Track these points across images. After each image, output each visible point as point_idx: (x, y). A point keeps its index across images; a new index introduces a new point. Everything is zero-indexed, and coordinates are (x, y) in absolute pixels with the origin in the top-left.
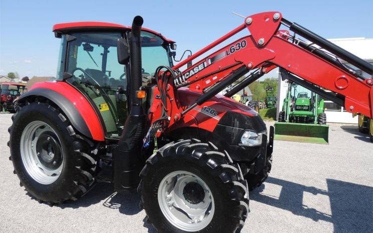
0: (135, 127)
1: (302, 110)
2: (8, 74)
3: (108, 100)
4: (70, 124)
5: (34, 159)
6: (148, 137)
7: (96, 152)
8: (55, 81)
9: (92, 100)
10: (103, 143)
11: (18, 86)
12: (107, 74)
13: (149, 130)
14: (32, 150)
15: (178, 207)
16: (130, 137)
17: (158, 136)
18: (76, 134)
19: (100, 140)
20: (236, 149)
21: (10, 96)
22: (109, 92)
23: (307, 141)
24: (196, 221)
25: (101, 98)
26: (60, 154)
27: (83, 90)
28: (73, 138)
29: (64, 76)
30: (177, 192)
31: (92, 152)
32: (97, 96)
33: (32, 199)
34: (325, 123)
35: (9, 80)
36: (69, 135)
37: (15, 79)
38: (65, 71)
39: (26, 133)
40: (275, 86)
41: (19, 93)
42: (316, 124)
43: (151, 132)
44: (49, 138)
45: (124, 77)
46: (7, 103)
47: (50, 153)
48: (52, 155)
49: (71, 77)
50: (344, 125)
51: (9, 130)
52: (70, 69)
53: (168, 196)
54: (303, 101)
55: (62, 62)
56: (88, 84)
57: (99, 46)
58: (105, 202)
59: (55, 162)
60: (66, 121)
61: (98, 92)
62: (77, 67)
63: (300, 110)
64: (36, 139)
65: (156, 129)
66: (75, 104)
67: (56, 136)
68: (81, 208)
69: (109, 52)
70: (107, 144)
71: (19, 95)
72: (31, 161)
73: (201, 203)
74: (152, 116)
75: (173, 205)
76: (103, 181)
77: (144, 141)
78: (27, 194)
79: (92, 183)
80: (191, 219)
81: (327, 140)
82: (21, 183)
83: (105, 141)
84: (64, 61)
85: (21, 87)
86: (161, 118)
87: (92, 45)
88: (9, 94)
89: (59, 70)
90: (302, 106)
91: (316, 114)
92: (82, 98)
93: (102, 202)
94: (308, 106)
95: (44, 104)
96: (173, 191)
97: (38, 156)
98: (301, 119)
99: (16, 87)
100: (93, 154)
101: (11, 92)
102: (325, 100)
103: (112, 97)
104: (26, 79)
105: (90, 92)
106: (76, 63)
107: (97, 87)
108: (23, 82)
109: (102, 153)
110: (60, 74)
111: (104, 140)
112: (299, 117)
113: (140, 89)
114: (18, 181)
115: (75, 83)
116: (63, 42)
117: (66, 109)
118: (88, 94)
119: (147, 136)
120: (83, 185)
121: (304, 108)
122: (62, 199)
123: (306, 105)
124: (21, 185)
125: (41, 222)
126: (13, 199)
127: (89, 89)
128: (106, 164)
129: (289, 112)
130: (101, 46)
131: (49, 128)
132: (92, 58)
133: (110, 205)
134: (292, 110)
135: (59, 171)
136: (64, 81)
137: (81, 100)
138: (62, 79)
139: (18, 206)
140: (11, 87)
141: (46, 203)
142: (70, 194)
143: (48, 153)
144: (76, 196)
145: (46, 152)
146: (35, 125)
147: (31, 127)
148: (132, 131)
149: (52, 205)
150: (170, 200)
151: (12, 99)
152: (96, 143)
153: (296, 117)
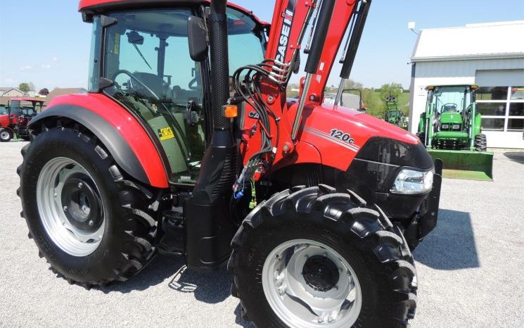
0: (220, 166)
1: (450, 130)
2: (20, 86)
3: (171, 122)
4: (114, 162)
5: (59, 216)
6: (242, 182)
7: (155, 206)
8: (85, 94)
9: (146, 123)
10: (167, 191)
11: (34, 102)
12: (166, 79)
13: (244, 171)
14: (55, 202)
15: (295, 295)
16: (212, 182)
17: (257, 179)
18: (125, 179)
19: (162, 187)
20: (385, 199)
21: (22, 116)
22: (173, 109)
23: (459, 177)
24: (326, 319)
25: (161, 119)
26: (99, 209)
27: (131, 105)
28: (119, 185)
29: (100, 84)
30: (291, 272)
31: (150, 207)
32: (155, 115)
33: (58, 277)
34: (485, 149)
35: (21, 94)
36: (113, 179)
37: (29, 93)
38: (101, 75)
39: (45, 176)
40: (397, 96)
41: (35, 111)
42: (472, 150)
43: (245, 174)
44: (81, 184)
45: (195, 84)
46: (18, 126)
47: (84, 207)
48: (87, 211)
49: (112, 85)
50: (508, 151)
51: (18, 172)
52: (109, 73)
53: (278, 278)
54: (452, 116)
55: (96, 61)
56: (138, 96)
57: (152, 36)
58: (171, 282)
59: (91, 222)
60: (107, 158)
61: (155, 109)
62: (121, 68)
63: (447, 130)
64: (61, 185)
65: (254, 168)
66: (119, 128)
67: (91, 181)
68: (134, 293)
69: (167, 45)
70: (173, 193)
71: (35, 114)
72: (54, 219)
73: (333, 290)
74: (245, 146)
75: (285, 292)
76: (170, 252)
77: (235, 188)
78: (50, 269)
79: (151, 254)
80: (316, 314)
81: (489, 174)
82: (40, 253)
83: (169, 188)
84: (99, 60)
85: (38, 104)
86: (262, 151)
87: (140, 34)
88: (22, 113)
89: (92, 76)
90: (451, 124)
91: (472, 135)
92: (130, 119)
93: (167, 281)
94: (460, 124)
95: (70, 130)
96: (286, 269)
97: (65, 212)
98: (449, 144)
99: (31, 103)
100: (152, 210)
101: (25, 111)
102: (482, 114)
103: (179, 117)
104: (45, 92)
105: (144, 109)
106: (119, 63)
107: (153, 101)
108: (41, 96)
109: (165, 206)
110: (93, 80)
111: (167, 186)
112: (446, 141)
113: (229, 102)
114: (36, 249)
115: (118, 96)
116: (95, 29)
117: (107, 139)
118: (139, 113)
119: (239, 180)
120: (138, 259)
121: (454, 127)
122: (106, 280)
123: (456, 122)
124: (41, 255)
125: (73, 317)
126: (31, 277)
127: (141, 104)
128: (173, 224)
129: (432, 133)
130: (154, 36)
131: (80, 168)
132: (141, 55)
133: (180, 286)
134: (436, 130)
135: (99, 235)
136: (100, 92)
137: (128, 122)
138: (97, 90)
139: (37, 290)
140: (23, 104)
141: (79, 284)
142: (117, 273)
143: (81, 206)
144: (126, 275)
145: (77, 205)
146: (59, 162)
147: (51, 167)
148: (214, 173)
149: (89, 287)
150: (281, 284)
151: (26, 121)
152: (156, 192)
153: (440, 140)
